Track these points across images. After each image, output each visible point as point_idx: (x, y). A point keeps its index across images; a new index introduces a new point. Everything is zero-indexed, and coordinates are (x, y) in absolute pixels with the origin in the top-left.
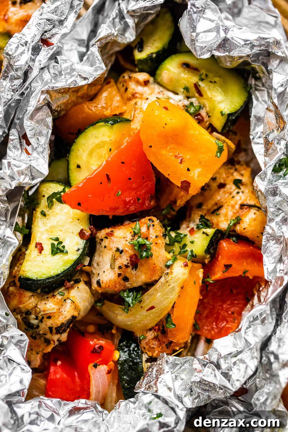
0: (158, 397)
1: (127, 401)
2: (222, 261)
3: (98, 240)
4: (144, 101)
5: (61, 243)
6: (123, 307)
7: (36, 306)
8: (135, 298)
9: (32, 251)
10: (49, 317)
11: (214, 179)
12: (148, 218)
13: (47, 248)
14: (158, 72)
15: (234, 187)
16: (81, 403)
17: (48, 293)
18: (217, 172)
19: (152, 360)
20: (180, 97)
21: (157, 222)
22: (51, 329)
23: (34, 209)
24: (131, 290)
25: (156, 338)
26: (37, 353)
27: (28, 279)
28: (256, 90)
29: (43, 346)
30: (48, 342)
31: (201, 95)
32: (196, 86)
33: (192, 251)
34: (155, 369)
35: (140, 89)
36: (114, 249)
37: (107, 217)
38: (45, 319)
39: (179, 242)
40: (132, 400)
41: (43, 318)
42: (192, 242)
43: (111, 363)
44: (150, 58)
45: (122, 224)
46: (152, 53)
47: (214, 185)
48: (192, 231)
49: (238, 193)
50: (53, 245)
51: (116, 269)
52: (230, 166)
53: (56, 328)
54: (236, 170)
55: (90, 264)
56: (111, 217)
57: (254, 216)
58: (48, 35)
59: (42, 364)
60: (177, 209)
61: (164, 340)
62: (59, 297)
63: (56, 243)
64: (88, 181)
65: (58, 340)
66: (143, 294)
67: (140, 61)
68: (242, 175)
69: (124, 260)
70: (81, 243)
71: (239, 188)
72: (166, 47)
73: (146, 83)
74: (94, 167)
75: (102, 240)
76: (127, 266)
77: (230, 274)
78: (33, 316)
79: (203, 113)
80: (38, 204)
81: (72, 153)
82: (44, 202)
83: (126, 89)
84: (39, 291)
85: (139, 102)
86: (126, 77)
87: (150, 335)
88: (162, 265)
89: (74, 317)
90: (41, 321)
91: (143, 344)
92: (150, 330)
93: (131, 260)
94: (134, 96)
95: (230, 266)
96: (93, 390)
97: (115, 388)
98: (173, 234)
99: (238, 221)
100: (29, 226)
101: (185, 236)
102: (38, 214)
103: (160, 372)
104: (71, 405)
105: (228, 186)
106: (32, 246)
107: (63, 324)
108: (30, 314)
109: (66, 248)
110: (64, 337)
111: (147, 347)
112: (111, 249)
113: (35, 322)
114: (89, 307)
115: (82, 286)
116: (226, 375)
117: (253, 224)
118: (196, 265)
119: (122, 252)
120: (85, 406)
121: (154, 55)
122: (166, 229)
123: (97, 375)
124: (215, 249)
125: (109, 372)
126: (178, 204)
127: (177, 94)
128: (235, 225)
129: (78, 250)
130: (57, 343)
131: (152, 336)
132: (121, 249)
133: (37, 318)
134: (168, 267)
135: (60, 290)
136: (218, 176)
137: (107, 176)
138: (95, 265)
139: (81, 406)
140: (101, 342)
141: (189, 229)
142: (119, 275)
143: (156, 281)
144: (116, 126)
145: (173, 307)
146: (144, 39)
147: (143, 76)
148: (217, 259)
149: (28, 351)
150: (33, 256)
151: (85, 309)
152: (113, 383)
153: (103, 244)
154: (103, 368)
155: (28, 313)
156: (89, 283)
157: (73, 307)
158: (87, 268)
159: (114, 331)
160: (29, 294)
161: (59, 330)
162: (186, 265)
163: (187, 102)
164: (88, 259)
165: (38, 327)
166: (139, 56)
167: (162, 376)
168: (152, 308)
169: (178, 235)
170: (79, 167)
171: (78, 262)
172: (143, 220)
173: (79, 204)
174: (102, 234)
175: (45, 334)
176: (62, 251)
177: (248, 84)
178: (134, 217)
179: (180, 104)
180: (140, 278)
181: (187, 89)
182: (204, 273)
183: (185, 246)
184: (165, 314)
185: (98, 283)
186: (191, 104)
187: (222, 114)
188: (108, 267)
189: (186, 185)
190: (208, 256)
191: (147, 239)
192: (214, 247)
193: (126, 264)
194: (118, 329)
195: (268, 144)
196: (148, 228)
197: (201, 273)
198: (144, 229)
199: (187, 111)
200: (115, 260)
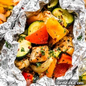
2: (62, 59)
3: (32, 49)
4: (48, 18)
8: (39, 65)
13: (20, 50)
14: (53, 11)
15: (67, 42)
17: (19, 61)
21: (47, 47)
24: (39, 63)
28: (76, 19)
31: (62, 18)
32: (61, 16)
33: (55, 56)
35: (48, 15)
37: (36, 44)
42: (55, 53)
44: (51, 8)
47: (63, 41)
48: (56, 51)
50: (22, 49)
54: (68, 38)
55: (30, 55)
57: (71, 49)
60: (53, 45)
64: (32, 34)
66: (41, 64)
68: (70, 39)
70: (29, 50)
71: (69, 42)
73: (49, 14)
76: (38, 57)
79: (62, 23)
83: (44, 15)
91: (40, 76)
92: (42, 73)
93: (40, 55)
94: (46, 16)
98: (51, 51)
99: (67, 50)
105: (66, 41)
109: (25, 50)
112: (35, 52)
115: (27, 60)
117: (71, 51)
119: (38, 53)
122: (49, 49)
124: (61, 56)
126: (53, 43)
127: (56, 17)
128: (66, 51)
131: (42, 75)
134: (48, 58)
135: (22, 60)
137: (37, 34)
140: (30, 74)
142: (36, 58)
143: (45, 61)
145: (48, 68)
147: (49, 12)
153: (34, 50)
154: (30, 80)
156: (29, 60)
159: (33, 73)
162: (53, 58)
164: (30, 54)
166: (49, 7)
168: (43, 67)
170: (30, 31)
171: (27, 54)
172: (44, 46)
173: (29, 40)
174: (34, 48)
176: (23, 51)
177: (74, 17)
178: (42, 45)
179: (57, 20)
180: (41, 60)
181: (59, 16)
182: (57, 61)
183: (53, 54)
184: (46, 69)
185: (31, 60)
186: (60, 20)
187: (67, 23)
188: (34, 56)
189: (55, 39)
190: (59, 57)
191: (44, 50)
192: (60, 55)
193: (38, 56)
194: (34, 72)
195: (77, 32)
196: (45, 48)
197: (56, 61)
198: (44, 48)
199: (58, 22)
200: (36, 55)
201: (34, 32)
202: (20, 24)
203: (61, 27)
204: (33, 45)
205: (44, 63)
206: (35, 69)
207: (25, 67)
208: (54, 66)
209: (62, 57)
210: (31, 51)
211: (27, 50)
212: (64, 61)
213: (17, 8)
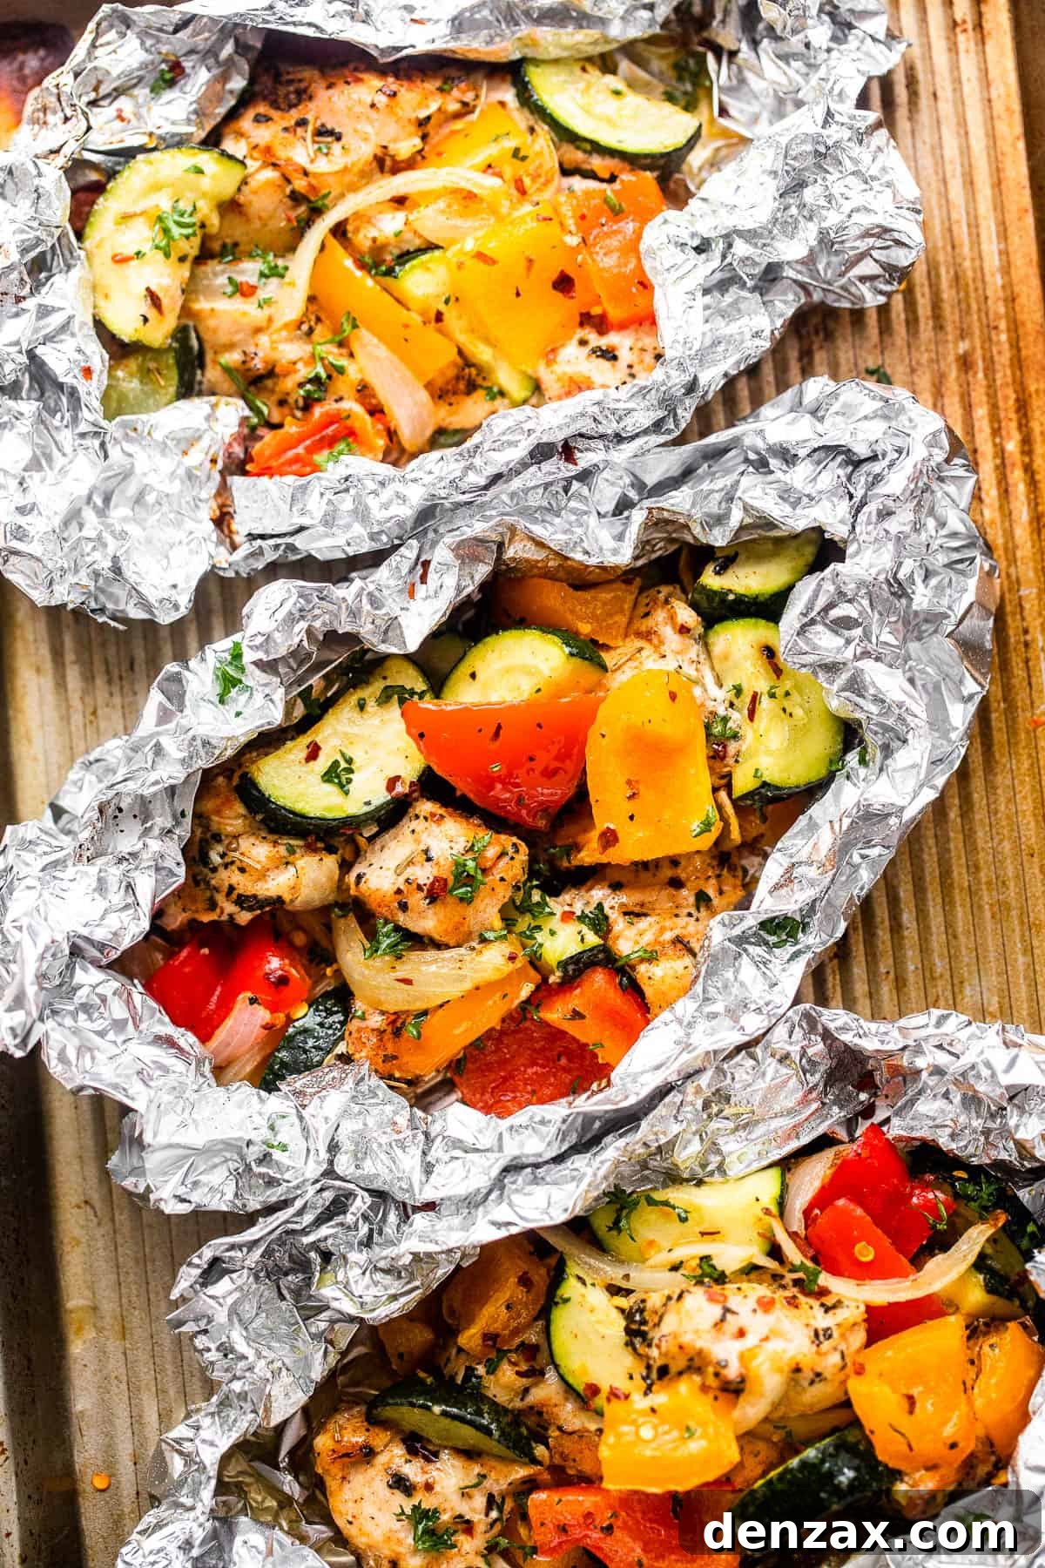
0: (301, 1118)
1: (255, 1091)
2: (575, 1000)
3: (411, 812)
4: (656, 656)
5: (351, 771)
6: (368, 945)
7: (236, 837)
8: (393, 946)
9: (296, 749)
10: (242, 870)
11: (674, 862)
12: (515, 839)
13: (322, 763)
14: (717, 627)
15: (692, 900)
16: (187, 1039)
17: (272, 831)
18: (689, 856)
19: (346, 1059)
20: (720, 694)
21: (523, 855)
22: (231, 888)
23: (355, 687)
24: (397, 928)
25: (380, 1033)
26: (184, 910)
27: (255, 785)
28: (848, 777)
29: (201, 906)
30: (212, 905)
31: (752, 715)
32: (755, 698)
33: (541, 945)
34: (335, 1074)
35: (668, 632)
36: (423, 847)
37: (453, 789)
38: (234, 868)
39: (534, 917)
40: (263, 1093)
41: (233, 863)
42: (552, 933)
43: (282, 1016)
44: (722, 595)
45: (467, 818)
46: (730, 591)
47: (668, 873)
48: (567, 916)
49: (690, 915)
50: (336, 764)
51: (401, 879)
52: (715, 863)
53: (240, 896)
54: (719, 876)
55: (371, 839)
56: (458, 793)
57: (681, 971)
58: (581, 443)
59: (181, 931)
60: (575, 863)
61: (390, 1046)
62: (282, 850)
63: (343, 765)
64: (466, 711)
65: (231, 916)
66: (410, 949)
67: (704, 587)
68: (721, 892)
69: (424, 874)
70: (380, 797)
71: (698, 910)
72: (761, 599)
73: (684, 630)
74: (494, 697)
75: (417, 817)
76: (420, 888)
77: (572, 1029)
78: (220, 849)
79: (732, 747)
80: (368, 683)
81: (480, 646)
82: (377, 687)
83: (647, 615)
84: (259, 817)
85: (648, 650)
86: (662, 596)
87: (376, 1021)
88: (476, 928)
89: (280, 900)
90: (226, 866)
91: (354, 1025)
92: (383, 1013)
93: (433, 884)
94: (647, 636)
95: (582, 1017)
96: (221, 1035)
97: (258, 1059)
98: (536, 896)
99: (651, 957)
100: (326, 705)
101: (552, 914)
102: (353, 698)
103: (336, 1084)
104: (169, 1029)
105: (684, 892)
106: (304, 741)
107: (255, 896)
108: (219, 841)
109: (351, 787)
110: (244, 917)
111: (355, 1035)
112: (418, 842)
113: (215, 858)
114: (317, 903)
115: (331, 862)
116: (428, 1169)
117: (669, 980)
118: (532, 973)
119: (429, 859)
120: (187, 1048)
121: (731, 597)
122: (530, 879)
123: (246, 1016)
124: (579, 973)
125: (265, 1027)
126: (582, 854)
127: (721, 686)
128: (642, 960)
129: (368, 803)
130: (225, 918)
131: (376, 1025)
132: (433, 854)
133: (223, 856)
134: (483, 940)
135: (292, 842)
136: (683, 863)
137: (499, 727)
138: (377, 847)
139: (182, 1043)
140: (293, 971)
141: (567, 908)
142: (399, 891)
143: (448, 947)
144: (577, 661)
145: (441, 1006)
146: (742, 557)
147: (686, 615)
148: (573, 988)
149: (172, 893)
150: (292, 757)
151: (307, 903)
152: (261, 1049)
153: (414, 824)
154: (262, 1015)
155: (217, 838)
156: (345, 866)
157: (292, 883)
158: (362, 841)
159: (329, 971)
160: (240, 809)
161: (242, 901)
162: (512, 958)
163: (721, 711)
164: (375, 829)
165: (214, 870)
166: (710, 579)
167: (332, 1091)
168: (408, 982)
169: (542, 904)
170: (473, 676)
171: (351, 824)
172: (503, 837)
173: (422, 735)
174: (426, 807)
175: (217, 889)
176: (341, 786)
177: (842, 758)
178: (496, 822)
179: (710, 705)
180: (427, 921)
181: (738, 691)
182: (533, 993)
183: (539, 928)
184: (420, 1006)
185: (359, 877)
186: (725, 720)
187: (756, 774)
188: (393, 865)
189: (609, 838)
190: (559, 974)
191: (484, 871)
192: (578, 967)
193: (421, 882)
194: (338, 973)
195: (788, 879)
196: (503, 854)
197: (526, 990)
198: (491, 852)
199: (708, 727)
200: (410, 863)
201: (494, 698)
202: (423, 579)
203: (700, 778)
204: (431, 786)
205: (431, 954)
206: (353, 957)
207: (287, 897)
208: (490, 1015)
209: (586, 986)
210: (392, 815)
211: (368, 792)
212: (578, 1022)
213: (526, 426)
